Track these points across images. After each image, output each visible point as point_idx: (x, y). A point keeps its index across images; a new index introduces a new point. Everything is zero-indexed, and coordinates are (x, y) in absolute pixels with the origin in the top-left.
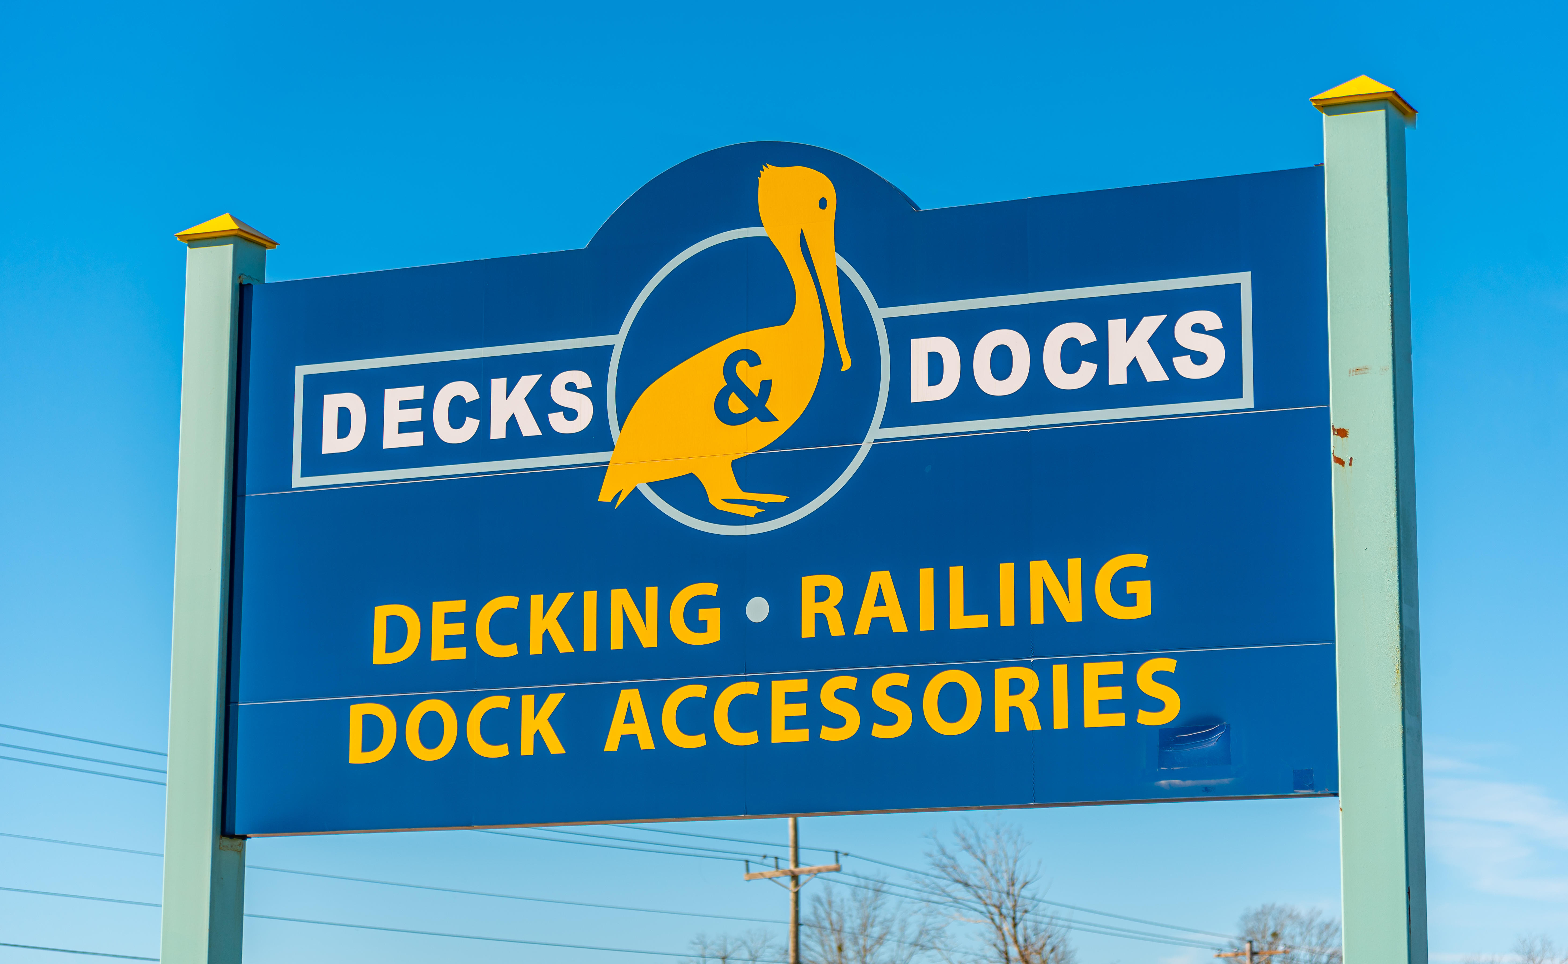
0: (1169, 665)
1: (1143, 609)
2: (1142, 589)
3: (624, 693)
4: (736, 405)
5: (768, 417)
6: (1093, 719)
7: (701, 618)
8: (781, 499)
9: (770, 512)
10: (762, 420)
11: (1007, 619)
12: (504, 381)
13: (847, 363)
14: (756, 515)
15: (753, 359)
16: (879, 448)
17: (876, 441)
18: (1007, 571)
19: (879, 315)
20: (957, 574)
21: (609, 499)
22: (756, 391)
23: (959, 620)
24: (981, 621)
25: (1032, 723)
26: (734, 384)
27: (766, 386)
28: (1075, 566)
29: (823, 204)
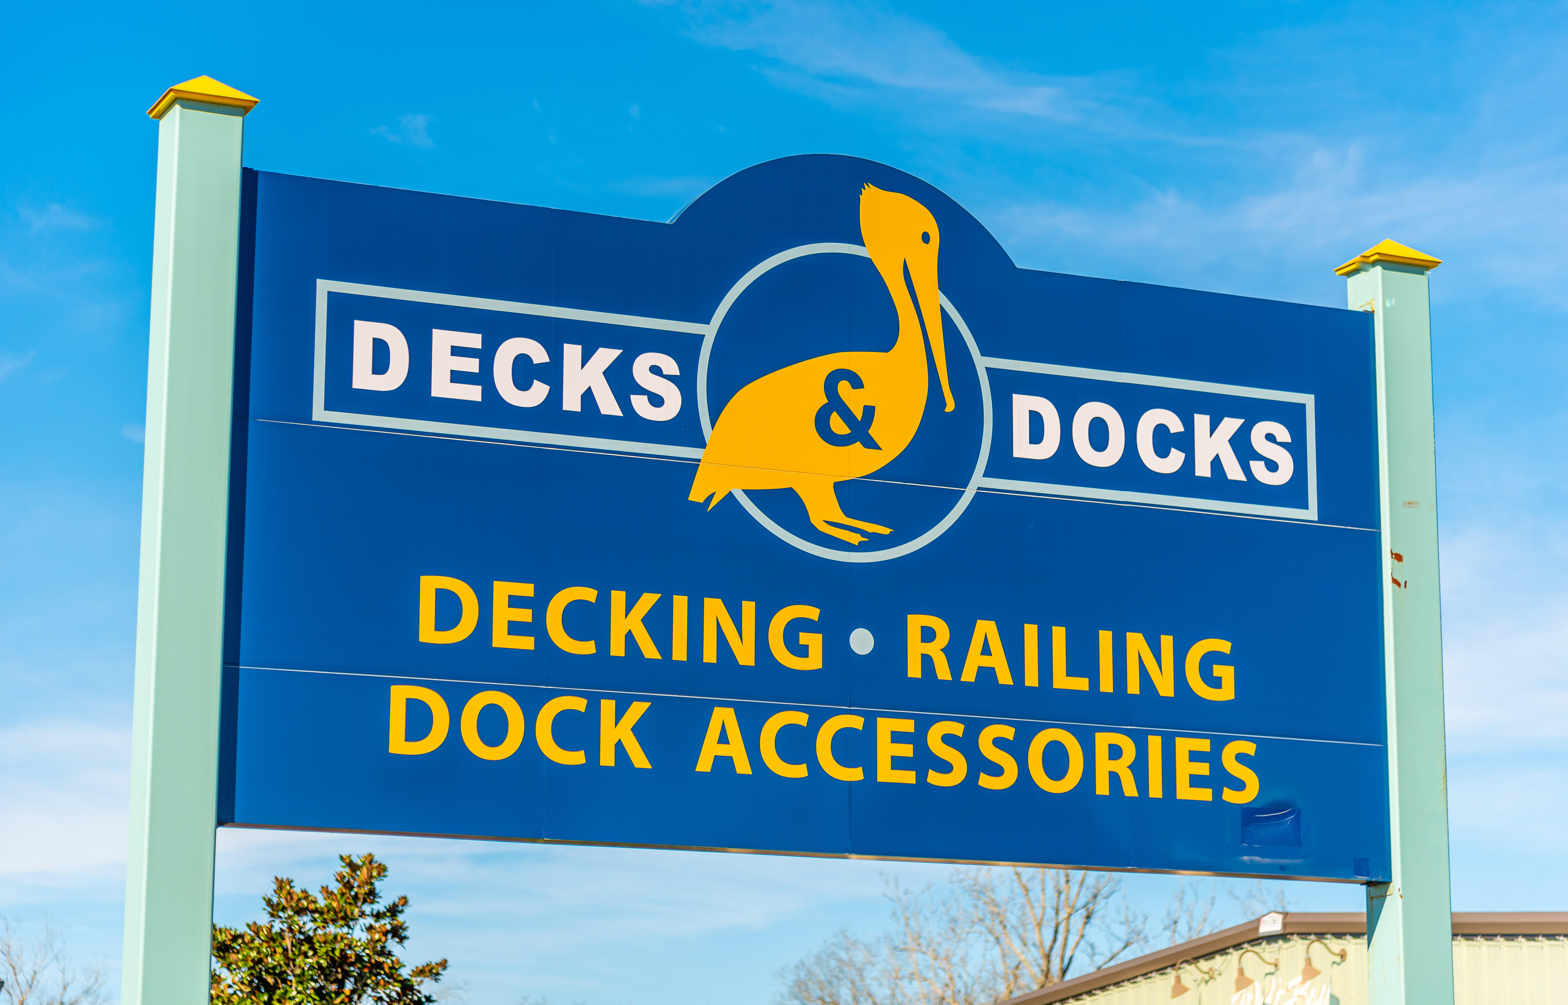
0: (1250, 748)
1: (1227, 693)
2: (1226, 673)
3: (717, 710)
4: (838, 425)
5: (871, 444)
6: (1185, 792)
7: (802, 641)
8: (885, 531)
9: (874, 543)
10: (866, 446)
11: (1107, 685)
12: (578, 349)
13: (950, 406)
14: (860, 543)
15: (857, 382)
16: (981, 496)
17: (979, 488)
18: (1105, 638)
19: (982, 363)
20: (1059, 634)
21: (701, 500)
22: (859, 415)
23: (1062, 680)
24: (1082, 684)
25: (1130, 789)
26: (834, 403)
27: (869, 411)
28: (1167, 642)
29: (926, 238)
